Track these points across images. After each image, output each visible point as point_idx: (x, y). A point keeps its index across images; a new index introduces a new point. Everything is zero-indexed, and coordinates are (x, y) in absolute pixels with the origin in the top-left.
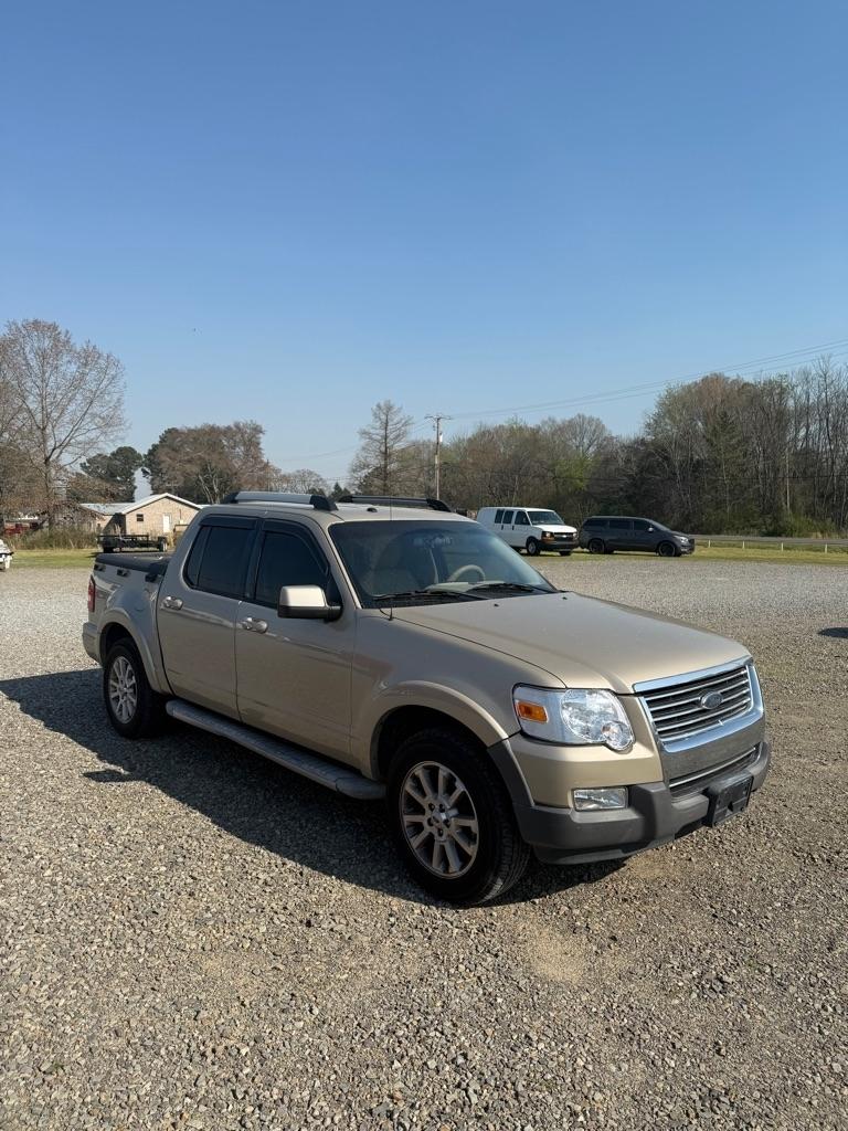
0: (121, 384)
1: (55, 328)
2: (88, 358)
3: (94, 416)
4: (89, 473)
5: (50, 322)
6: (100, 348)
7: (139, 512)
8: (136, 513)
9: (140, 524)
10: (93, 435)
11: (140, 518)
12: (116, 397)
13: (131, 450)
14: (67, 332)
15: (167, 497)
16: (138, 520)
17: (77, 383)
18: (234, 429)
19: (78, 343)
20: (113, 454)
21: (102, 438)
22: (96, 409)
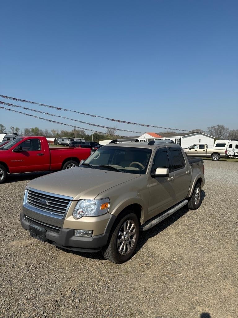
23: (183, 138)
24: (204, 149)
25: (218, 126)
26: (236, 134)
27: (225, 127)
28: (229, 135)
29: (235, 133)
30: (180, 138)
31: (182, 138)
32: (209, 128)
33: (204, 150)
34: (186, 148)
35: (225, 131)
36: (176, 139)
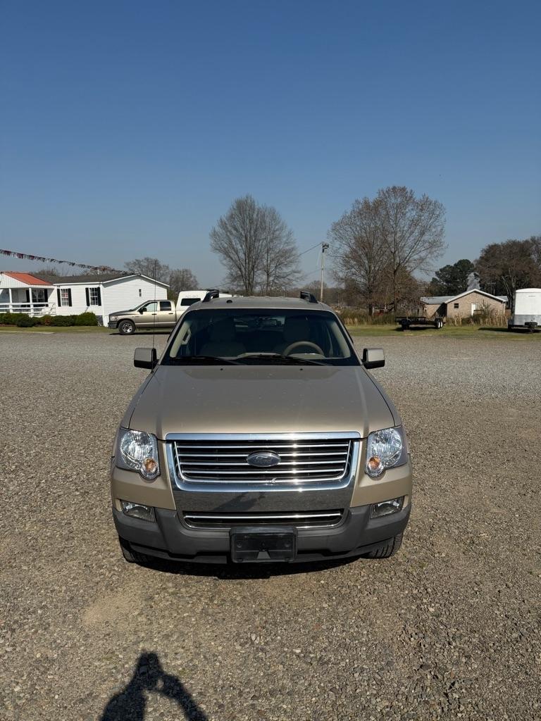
0: (443, 219)
1: (404, 189)
2: (424, 205)
3: (425, 242)
4: (441, 278)
5: (402, 186)
6: (430, 198)
7: (456, 302)
8: (454, 302)
9: (456, 310)
10: (423, 254)
11: (456, 306)
12: (439, 228)
13: (467, 262)
14: (412, 191)
15: (475, 292)
16: (455, 307)
17: (414, 223)
18: (531, 242)
19: (418, 197)
20: (455, 265)
21: (429, 256)
22: (426, 237)
23: (105, 285)
24: (170, 310)
25: (147, 259)
26: (183, 278)
27: (162, 264)
28: (171, 280)
29: (181, 277)
30: (96, 286)
31: (101, 286)
32: (128, 264)
33: (170, 312)
34: (131, 311)
35: (161, 272)
36: (87, 289)
